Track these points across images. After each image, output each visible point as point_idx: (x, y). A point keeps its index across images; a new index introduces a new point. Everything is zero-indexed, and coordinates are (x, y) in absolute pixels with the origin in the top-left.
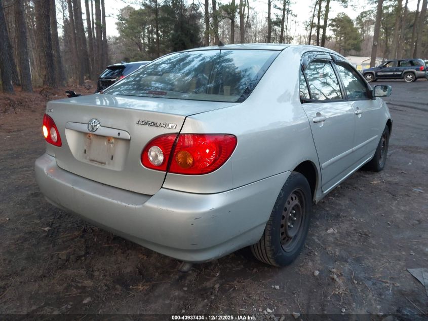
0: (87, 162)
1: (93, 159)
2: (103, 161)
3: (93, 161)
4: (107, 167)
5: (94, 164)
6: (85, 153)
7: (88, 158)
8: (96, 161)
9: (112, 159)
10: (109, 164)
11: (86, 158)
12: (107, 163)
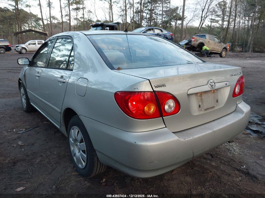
0: (203, 113)
1: (206, 108)
2: (213, 106)
3: (207, 109)
4: (216, 108)
5: (208, 111)
6: (200, 107)
7: (203, 109)
8: (209, 108)
9: (217, 102)
10: (216, 106)
11: (201, 110)
12: (215, 106)
